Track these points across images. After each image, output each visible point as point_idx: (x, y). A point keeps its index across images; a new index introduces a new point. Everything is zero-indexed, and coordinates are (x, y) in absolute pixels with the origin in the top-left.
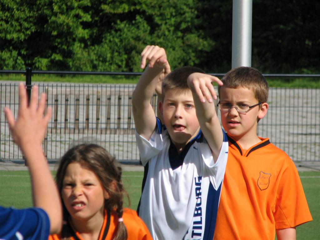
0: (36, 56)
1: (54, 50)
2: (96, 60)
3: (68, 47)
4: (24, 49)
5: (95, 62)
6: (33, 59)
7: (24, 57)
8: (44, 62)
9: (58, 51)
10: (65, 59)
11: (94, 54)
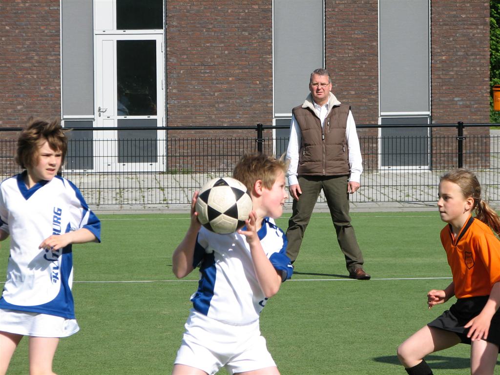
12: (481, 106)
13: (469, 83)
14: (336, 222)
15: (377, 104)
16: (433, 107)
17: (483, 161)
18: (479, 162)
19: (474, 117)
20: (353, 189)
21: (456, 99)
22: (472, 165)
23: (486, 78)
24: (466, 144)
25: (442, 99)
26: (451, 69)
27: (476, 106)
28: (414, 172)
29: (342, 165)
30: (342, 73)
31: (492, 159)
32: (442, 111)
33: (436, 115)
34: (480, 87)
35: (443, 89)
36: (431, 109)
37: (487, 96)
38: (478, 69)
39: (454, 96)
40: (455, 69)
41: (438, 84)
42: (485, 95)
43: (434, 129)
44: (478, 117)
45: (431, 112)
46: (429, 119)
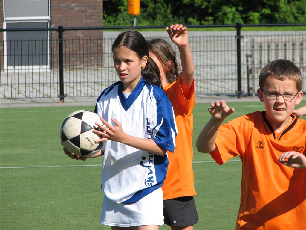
0: (250, 11)
1: (264, 5)
2: (297, 13)
3: (275, 3)
4: (241, 6)
5: (296, 15)
6: (248, 13)
7: (241, 12)
8: (256, 15)
9: (267, 7)
10: (273, 13)
11: (296, 8)
12: (95, 11)
15: (2, 10)
16: (52, 12)
17: (99, 61)
18: (95, 61)
19: (89, 21)
21: (73, 5)
22: (89, 64)
27: (90, 11)
28: (34, 71)
32: (60, 16)
33: (54, 19)
36: (51, 14)
39: (71, 2)
43: (54, 32)
44: (93, 21)
45: (51, 17)
46: (49, 23)
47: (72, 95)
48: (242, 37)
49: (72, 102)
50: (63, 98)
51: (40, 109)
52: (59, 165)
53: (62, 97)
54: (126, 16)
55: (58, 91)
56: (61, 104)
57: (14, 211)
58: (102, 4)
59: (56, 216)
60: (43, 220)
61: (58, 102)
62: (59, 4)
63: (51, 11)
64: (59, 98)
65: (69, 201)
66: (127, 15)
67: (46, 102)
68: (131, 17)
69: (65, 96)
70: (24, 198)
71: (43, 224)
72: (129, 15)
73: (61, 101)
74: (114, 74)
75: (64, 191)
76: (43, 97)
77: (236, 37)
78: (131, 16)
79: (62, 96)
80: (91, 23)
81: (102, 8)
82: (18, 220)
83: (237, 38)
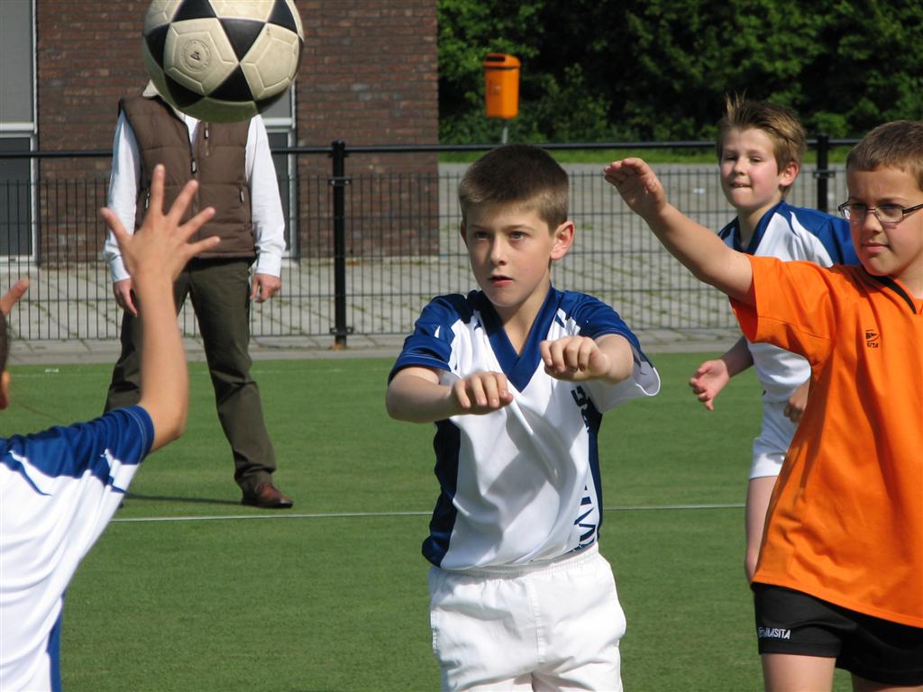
12: (417, 103)
13: (386, 48)
14: (217, 370)
16: (301, 106)
17: (423, 239)
18: (414, 240)
19: (400, 131)
20: (266, 292)
21: (357, 87)
22: (396, 248)
23: (427, 35)
24: (381, 197)
25: (324, 87)
26: (343, 13)
27: (403, 104)
29: (237, 234)
30: (78, 25)
31: (443, 234)
32: (322, 117)
33: (306, 126)
34: (415, 58)
35: (323, 63)
36: (296, 111)
37: (430, 81)
38: (408, 13)
39: (351, 80)
40: (353, 14)
41: (313, 50)
42: (426, 76)
43: (304, 160)
44: (410, 131)
45: (297, 120)
46: (292, 137)
47: (368, 329)
48: (832, 175)
49: (367, 347)
50: (344, 338)
51: (284, 364)
52: (366, 511)
53: (342, 333)
54: (480, 123)
55: (330, 320)
56: (338, 354)
57: (268, 630)
58: (435, 86)
59: (385, 644)
60: (352, 654)
61: (330, 348)
62: (319, 86)
63: (296, 103)
64: (333, 337)
65: (413, 605)
66: (481, 120)
67: (298, 348)
68: (493, 126)
69: (349, 330)
70: (290, 597)
71: (356, 665)
72: (488, 119)
73: (339, 346)
74: (464, 272)
75: (395, 579)
76: (290, 335)
77: (814, 173)
78: (491, 122)
79: (341, 330)
80: (405, 134)
81: (436, 95)
82: (285, 655)
83: (818, 175)
